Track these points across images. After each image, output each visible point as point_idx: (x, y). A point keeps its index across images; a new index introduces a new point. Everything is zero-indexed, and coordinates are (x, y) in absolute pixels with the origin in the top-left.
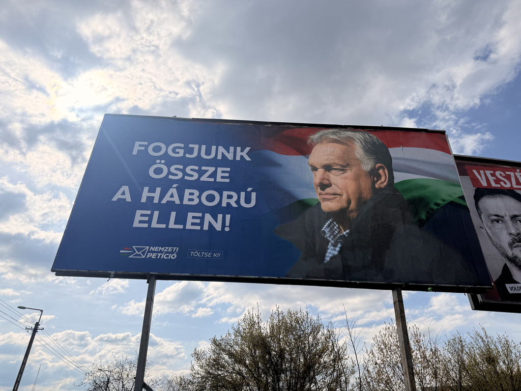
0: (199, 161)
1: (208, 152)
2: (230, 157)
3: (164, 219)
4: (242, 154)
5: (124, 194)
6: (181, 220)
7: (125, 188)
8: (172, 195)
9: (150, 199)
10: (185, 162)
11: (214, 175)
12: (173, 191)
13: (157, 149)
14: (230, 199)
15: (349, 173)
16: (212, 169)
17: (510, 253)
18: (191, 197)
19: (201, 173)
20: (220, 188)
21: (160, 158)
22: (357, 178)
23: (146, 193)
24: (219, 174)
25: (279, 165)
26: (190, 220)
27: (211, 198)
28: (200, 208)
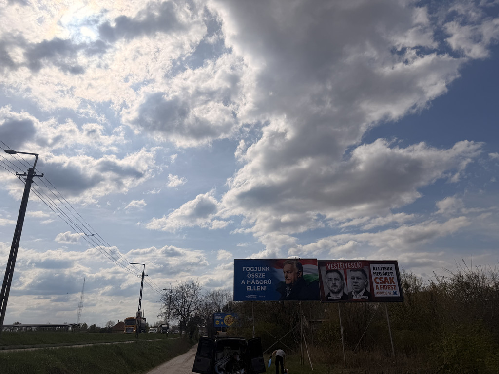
0: (258, 272)
1: (259, 269)
2: (265, 270)
3: (252, 288)
4: (267, 269)
5: (243, 282)
6: (256, 288)
7: (243, 281)
8: (253, 282)
9: (249, 283)
10: (254, 272)
11: (261, 276)
12: (253, 281)
13: (248, 269)
14: (266, 282)
15: (292, 273)
16: (261, 274)
17: (331, 289)
18: (257, 282)
19: (259, 275)
20: (263, 279)
21: (249, 272)
22: (294, 275)
23: (248, 282)
24: (263, 275)
25: (275, 272)
26: (258, 288)
27: (261, 282)
28: (259, 285)
